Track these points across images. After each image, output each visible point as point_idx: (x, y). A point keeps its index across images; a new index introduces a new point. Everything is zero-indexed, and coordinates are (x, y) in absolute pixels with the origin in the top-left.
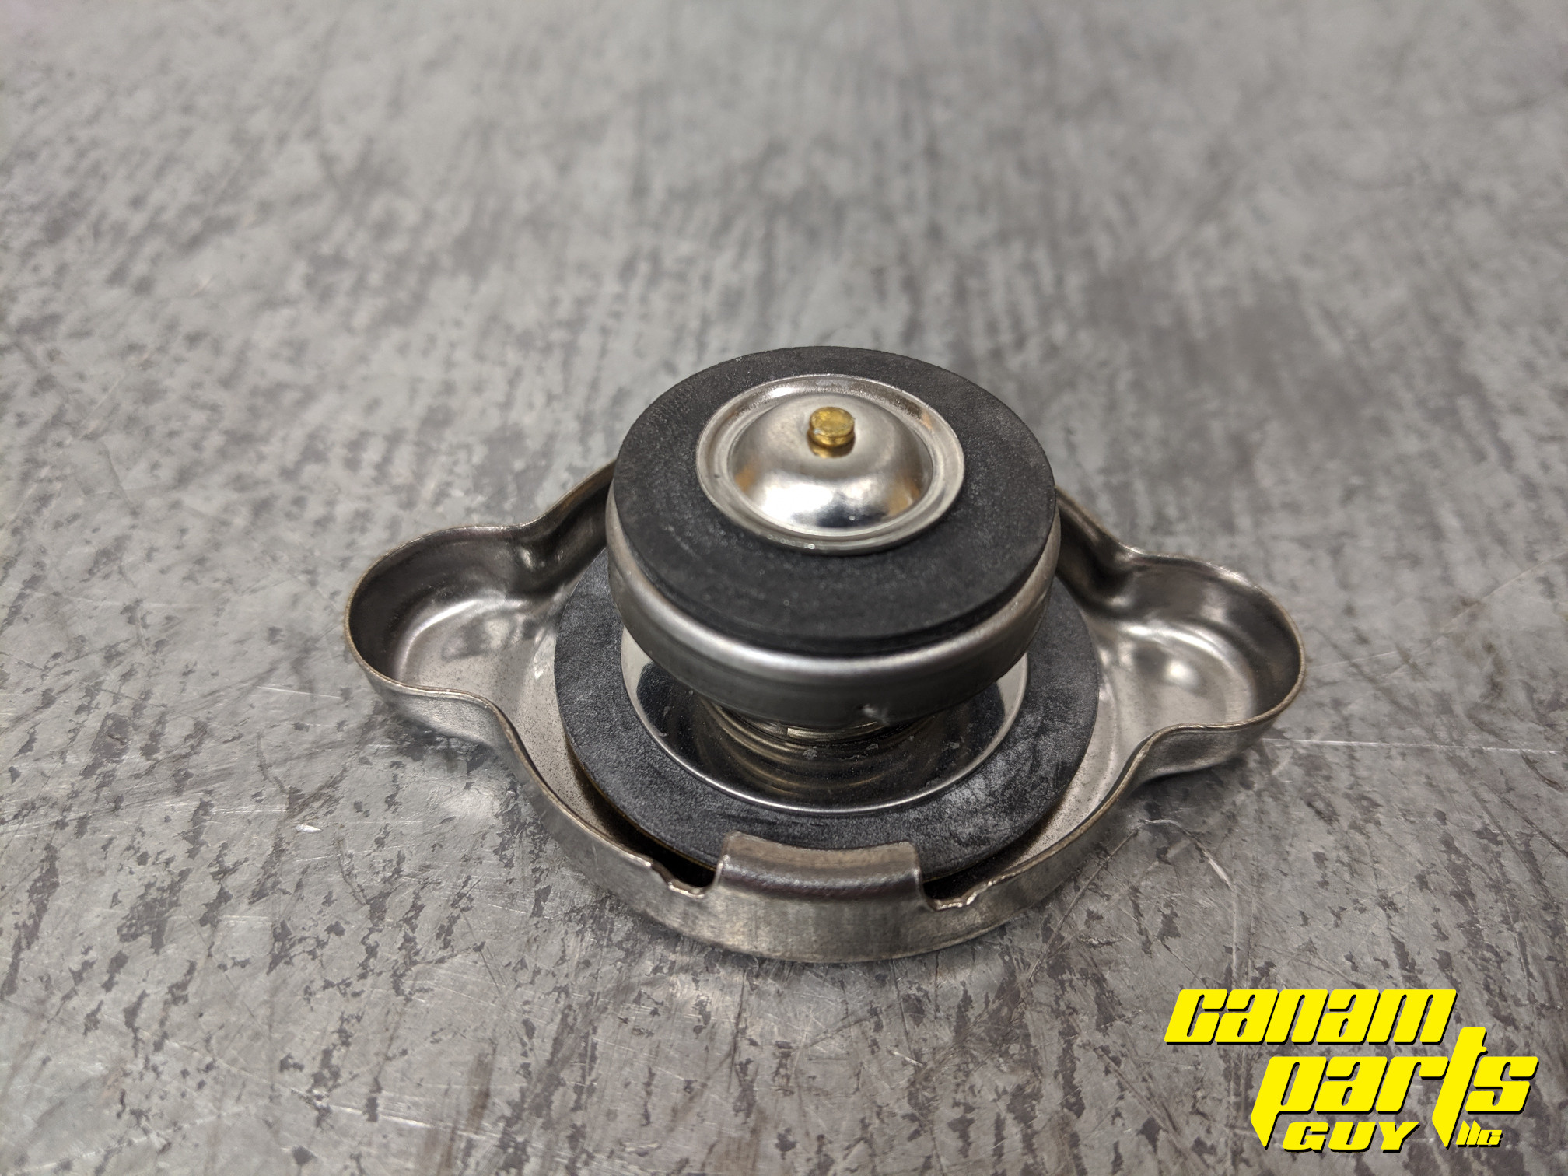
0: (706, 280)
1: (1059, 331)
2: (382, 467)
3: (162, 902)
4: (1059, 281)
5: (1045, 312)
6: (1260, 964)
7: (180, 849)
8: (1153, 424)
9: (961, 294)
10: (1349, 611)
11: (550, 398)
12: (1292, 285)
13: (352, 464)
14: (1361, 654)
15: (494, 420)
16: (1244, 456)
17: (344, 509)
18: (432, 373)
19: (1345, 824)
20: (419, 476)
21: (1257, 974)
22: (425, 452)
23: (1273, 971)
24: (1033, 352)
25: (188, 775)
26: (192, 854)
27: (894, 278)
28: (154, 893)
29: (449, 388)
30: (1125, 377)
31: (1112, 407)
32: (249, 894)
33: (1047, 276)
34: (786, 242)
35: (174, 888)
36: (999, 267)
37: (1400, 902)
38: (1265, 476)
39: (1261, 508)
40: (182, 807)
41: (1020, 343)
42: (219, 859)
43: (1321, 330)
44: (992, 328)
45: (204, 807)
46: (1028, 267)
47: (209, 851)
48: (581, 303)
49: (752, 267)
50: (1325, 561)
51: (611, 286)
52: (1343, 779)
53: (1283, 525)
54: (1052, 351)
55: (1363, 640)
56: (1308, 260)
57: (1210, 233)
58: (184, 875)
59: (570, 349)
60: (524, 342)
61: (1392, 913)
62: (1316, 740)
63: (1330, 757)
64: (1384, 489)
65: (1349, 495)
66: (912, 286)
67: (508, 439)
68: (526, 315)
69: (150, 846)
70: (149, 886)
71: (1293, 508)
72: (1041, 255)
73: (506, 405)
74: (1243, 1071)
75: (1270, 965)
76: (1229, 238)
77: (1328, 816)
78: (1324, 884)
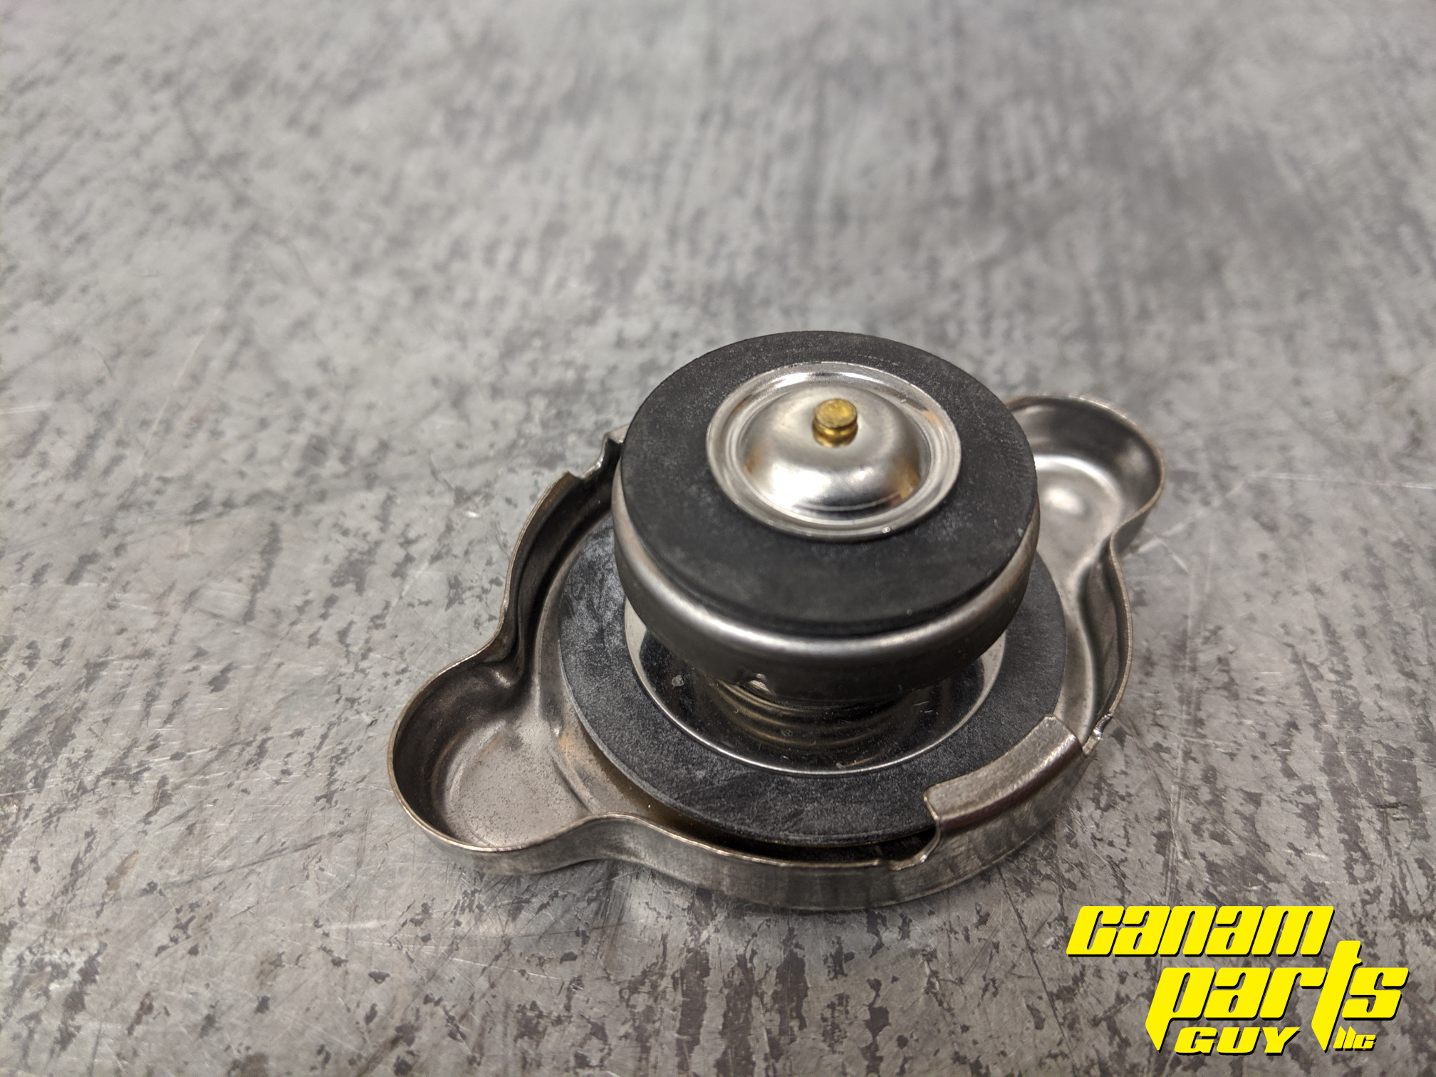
0: (769, 128)
1: (1063, 168)
2: (513, 266)
3: (362, 562)
4: (1064, 131)
5: (1053, 153)
6: (1211, 627)
7: (373, 528)
8: (1140, 240)
9: (981, 139)
10: (1297, 382)
11: (644, 216)
12: (1262, 137)
13: (489, 261)
14: (1305, 413)
15: (599, 231)
16: (1215, 266)
17: (484, 295)
18: (548, 195)
19: (1284, 533)
20: (542, 272)
21: (1207, 634)
22: (545, 255)
23: (1220, 632)
24: (1041, 183)
25: (376, 477)
26: (383, 530)
27: (925, 126)
28: (355, 556)
29: (562, 207)
30: (1117, 205)
31: (1106, 226)
32: (429, 557)
33: (1053, 125)
34: (835, 98)
35: (371, 552)
36: (1014, 120)
37: (1327, 589)
38: (1232, 280)
39: (1228, 304)
40: (373, 498)
41: (1030, 175)
42: (403, 534)
43: (1285, 171)
44: (1007, 165)
45: (390, 499)
46: (1038, 119)
47: (396, 526)
48: (668, 145)
49: (807, 117)
50: (1279, 344)
51: (690, 131)
52: (1285, 502)
53: (1245, 318)
54: (1056, 183)
55: (1306, 403)
56: (1277, 117)
57: (1194, 95)
58: (378, 544)
59: (658, 180)
60: (623, 173)
61: (1319, 596)
62: (1263, 473)
63: (1276, 486)
64: (1332, 293)
65: (1302, 296)
66: (941, 133)
67: (610, 245)
68: (623, 151)
69: (350, 523)
70: (351, 551)
71: (1255, 305)
72: (1049, 111)
73: (609, 219)
74: (1194, 699)
75: (1219, 628)
76: (1210, 98)
77: (1271, 528)
78: (1265, 574)
